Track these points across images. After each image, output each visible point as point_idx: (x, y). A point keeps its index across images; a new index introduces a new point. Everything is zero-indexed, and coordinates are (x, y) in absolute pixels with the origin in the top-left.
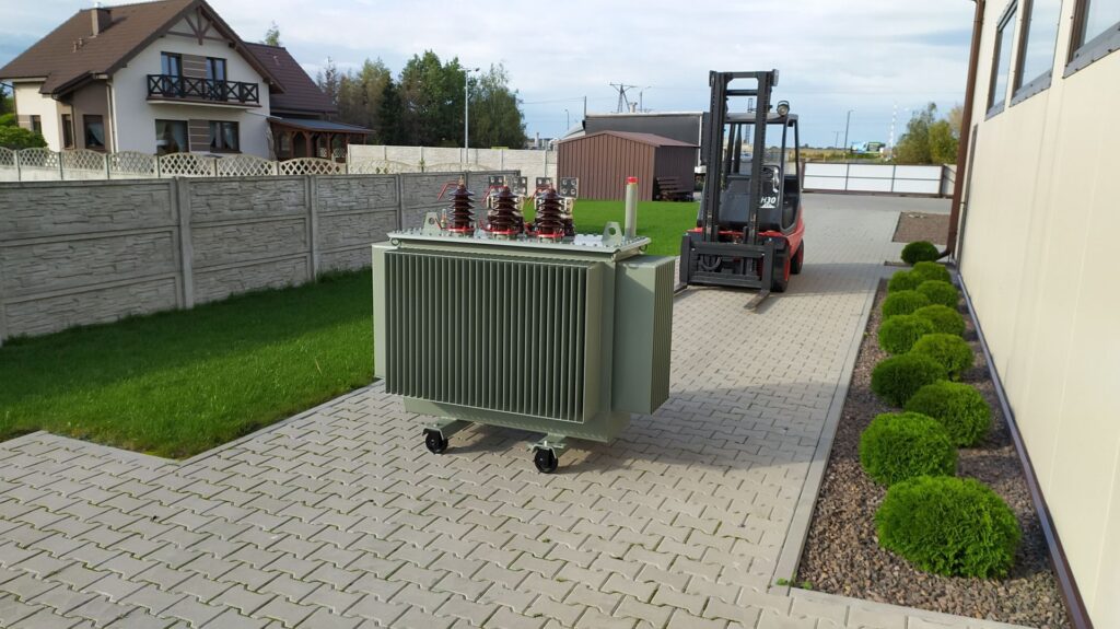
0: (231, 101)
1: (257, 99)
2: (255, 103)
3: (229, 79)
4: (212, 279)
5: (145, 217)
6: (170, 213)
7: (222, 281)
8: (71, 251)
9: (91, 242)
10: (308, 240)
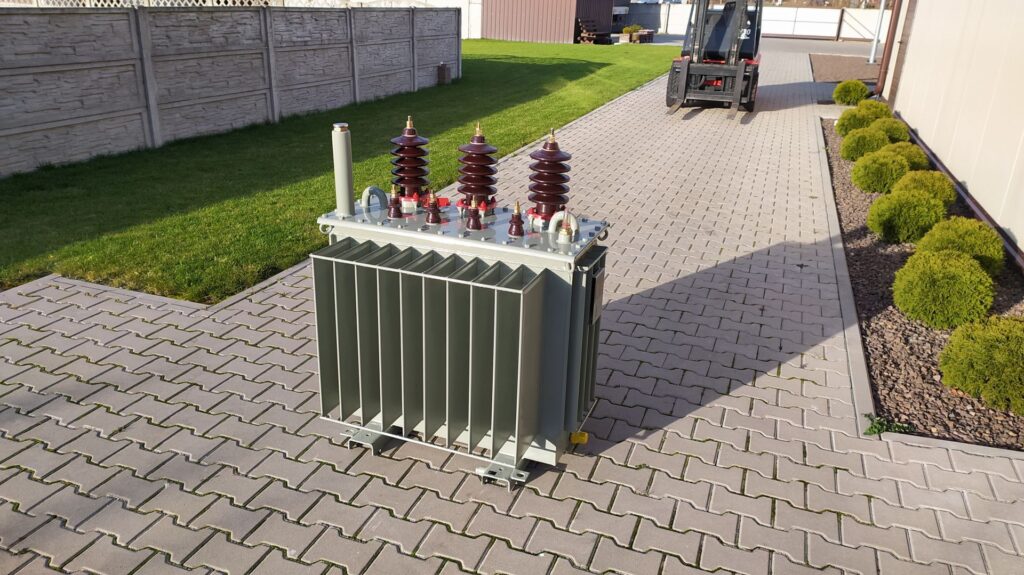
4: (178, 115)
5: (108, 49)
6: (132, 45)
7: (186, 117)
8: (36, 84)
9: (55, 76)
10: (267, 76)
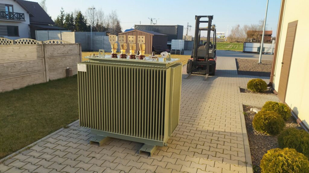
0: (15, 19)
1: (24, 18)
2: (23, 20)
3: (14, 12)
